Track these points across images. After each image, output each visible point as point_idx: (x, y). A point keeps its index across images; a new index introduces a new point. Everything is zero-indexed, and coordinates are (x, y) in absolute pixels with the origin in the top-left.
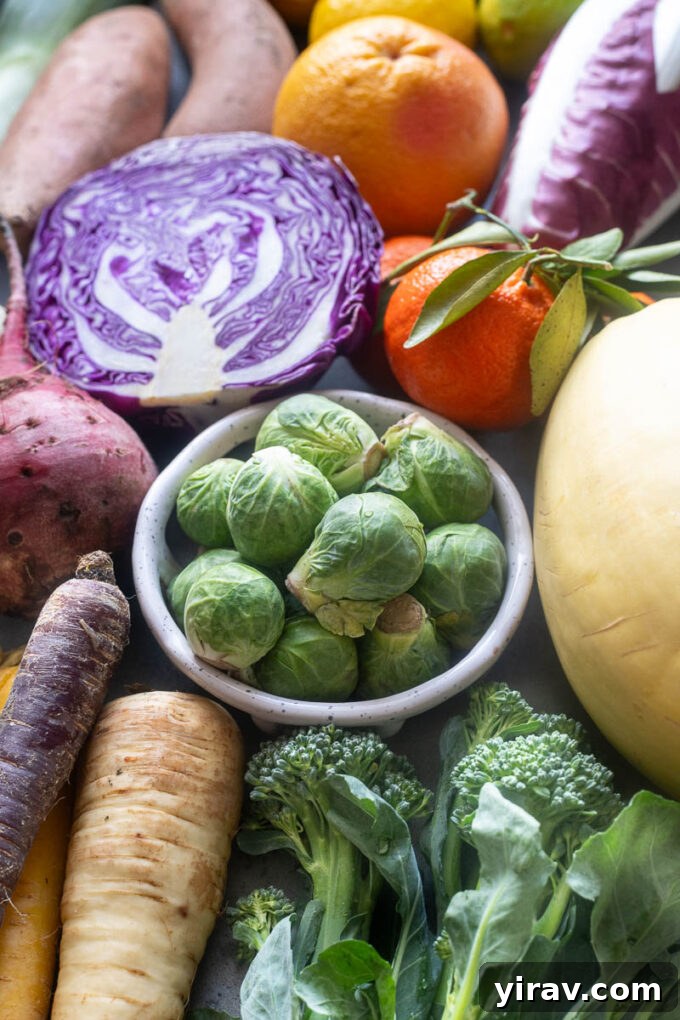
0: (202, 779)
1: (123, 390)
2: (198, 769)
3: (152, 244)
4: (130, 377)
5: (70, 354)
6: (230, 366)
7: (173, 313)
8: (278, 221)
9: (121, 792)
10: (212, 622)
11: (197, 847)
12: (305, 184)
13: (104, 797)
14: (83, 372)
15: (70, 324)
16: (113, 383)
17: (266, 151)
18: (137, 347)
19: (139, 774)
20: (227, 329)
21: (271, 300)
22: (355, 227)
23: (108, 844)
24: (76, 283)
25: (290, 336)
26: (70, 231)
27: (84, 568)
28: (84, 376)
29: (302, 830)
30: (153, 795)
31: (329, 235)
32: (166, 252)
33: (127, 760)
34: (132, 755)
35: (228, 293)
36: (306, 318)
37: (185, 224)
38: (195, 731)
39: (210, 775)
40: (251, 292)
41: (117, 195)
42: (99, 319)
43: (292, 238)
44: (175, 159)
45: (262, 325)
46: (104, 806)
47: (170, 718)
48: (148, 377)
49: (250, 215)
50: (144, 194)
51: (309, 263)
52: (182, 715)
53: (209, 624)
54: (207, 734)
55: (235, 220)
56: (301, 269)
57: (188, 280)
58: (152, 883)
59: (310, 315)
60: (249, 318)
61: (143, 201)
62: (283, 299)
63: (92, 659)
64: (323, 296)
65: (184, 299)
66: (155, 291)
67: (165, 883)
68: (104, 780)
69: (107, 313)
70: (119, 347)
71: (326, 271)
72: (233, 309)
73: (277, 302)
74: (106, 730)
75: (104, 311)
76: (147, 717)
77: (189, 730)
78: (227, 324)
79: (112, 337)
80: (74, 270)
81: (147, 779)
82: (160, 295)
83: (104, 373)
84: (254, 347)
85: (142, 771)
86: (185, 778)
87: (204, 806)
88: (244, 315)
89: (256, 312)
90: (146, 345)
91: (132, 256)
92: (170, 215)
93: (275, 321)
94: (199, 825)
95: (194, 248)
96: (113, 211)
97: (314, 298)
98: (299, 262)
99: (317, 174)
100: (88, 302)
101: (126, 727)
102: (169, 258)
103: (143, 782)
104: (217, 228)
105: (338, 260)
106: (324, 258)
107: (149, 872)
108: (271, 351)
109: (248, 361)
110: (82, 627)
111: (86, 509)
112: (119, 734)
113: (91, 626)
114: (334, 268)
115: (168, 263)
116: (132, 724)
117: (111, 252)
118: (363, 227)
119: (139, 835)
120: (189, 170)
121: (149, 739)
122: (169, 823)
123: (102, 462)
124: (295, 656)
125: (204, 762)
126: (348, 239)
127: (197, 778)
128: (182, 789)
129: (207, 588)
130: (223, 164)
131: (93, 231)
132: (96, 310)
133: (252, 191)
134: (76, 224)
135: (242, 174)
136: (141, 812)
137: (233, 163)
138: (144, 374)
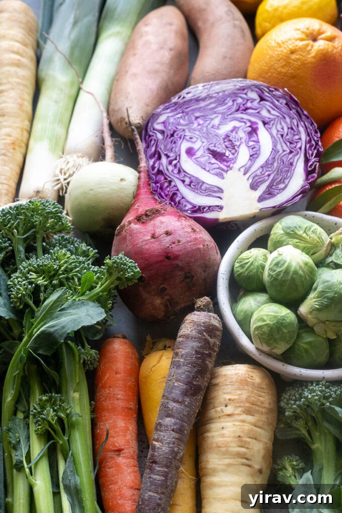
0: (265, 408)
1: (210, 215)
2: (262, 403)
3: (204, 140)
4: (210, 208)
5: (177, 200)
6: (261, 199)
7: (224, 174)
8: (265, 123)
9: (229, 415)
10: (269, 334)
11: (264, 440)
12: (273, 103)
13: (219, 417)
14: (187, 208)
15: (173, 184)
16: (203, 212)
17: (249, 87)
18: (211, 193)
19: (236, 406)
20: (254, 180)
21: (272, 164)
22: (302, 123)
23: (225, 441)
24: (170, 163)
25: (286, 181)
26: (160, 136)
27: (201, 306)
28: (188, 210)
29: (308, 429)
30: (244, 417)
31: (292, 129)
32: (212, 143)
33: (230, 400)
34: (232, 397)
35: (250, 162)
36: (292, 172)
37: (218, 128)
38: (259, 384)
39: (267, 405)
40: (261, 161)
41: (179, 115)
42: (187, 181)
43: (274, 132)
44: (204, 95)
45: (271, 177)
46: (220, 422)
47: (248, 378)
48: (221, 208)
49: (250, 121)
50: (193, 114)
51: (286, 144)
52: (252, 377)
53: (267, 335)
54: (264, 386)
55: (243, 124)
56: (283, 147)
57: (227, 157)
58: (247, 459)
59: (294, 170)
60: (264, 174)
61: (193, 118)
62: (278, 163)
63: (210, 351)
64: (298, 160)
65: (228, 167)
66: (212, 164)
67: (253, 458)
68: (219, 409)
69: (191, 176)
70: (201, 194)
71: (295, 147)
72: (255, 170)
73: (275, 164)
74: (216, 385)
75: (189, 176)
76: (237, 378)
77: (256, 384)
78: (254, 178)
79: (197, 189)
80: (168, 156)
81: (240, 409)
82: (216, 166)
83: (197, 207)
84: (270, 189)
85: (238, 405)
86: (257, 408)
87: (266, 420)
88: (261, 173)
89: (266, 171)
90: (215, 192)
91: (196, 146)
92: (209, 124)
93: (277, 174)
94: (264, 429)
95: (226, 140)
96: (179, 124)
97: (293, 161)
98: (281, 142)
99: (278, 98)
100: (179, 172)
101: (228, 383)
102: (215, 146)
103: (239, 410)
104: (235, 129)
105: (299, 140)
106: (293, 140)
107: (245, 454)
108: (279, 190)
109: (269, 196)
110: (205, 336)
111: (196, 275)
112: (224, 387)
113: (209, 335)
114: (299, 145)
115: (215, 149)
116: (230, 382)
117: (185, 146)
118: (306, 123)
119: (239, 436)
120: (213, 100)
121: (239, 389)
122: (252, 430)
123: (202, 251)
124: (304, 348)
125: (264, 399)
126: (302, 129)
127: (262, 407)
128: (257, 413)
129: (265, 318)
130: (229, 95)
131: (172, 135)
132: (185, 176)
133: (247, 109)
134: (162, 132)
135: (240, 101)
136: (239, 425)
137: (234, 95)
138: (218, 206)
